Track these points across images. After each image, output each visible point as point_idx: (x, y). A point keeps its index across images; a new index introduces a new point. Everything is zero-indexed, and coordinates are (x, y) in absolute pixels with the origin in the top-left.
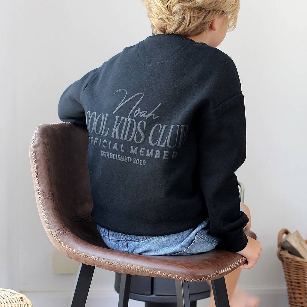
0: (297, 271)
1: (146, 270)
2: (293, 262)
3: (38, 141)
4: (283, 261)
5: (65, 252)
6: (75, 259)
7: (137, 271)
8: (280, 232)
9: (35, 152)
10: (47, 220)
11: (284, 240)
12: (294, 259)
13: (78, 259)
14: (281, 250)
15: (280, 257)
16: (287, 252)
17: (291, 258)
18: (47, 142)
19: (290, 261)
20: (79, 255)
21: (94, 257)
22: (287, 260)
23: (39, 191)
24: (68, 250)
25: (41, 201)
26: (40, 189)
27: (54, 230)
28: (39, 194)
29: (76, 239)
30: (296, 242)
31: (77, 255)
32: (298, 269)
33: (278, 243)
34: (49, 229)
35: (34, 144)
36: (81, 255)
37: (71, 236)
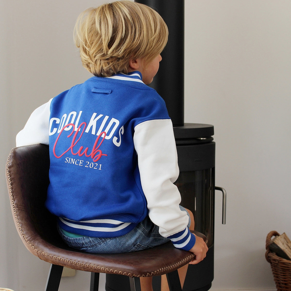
0: (284, 272)
1: (101, 268)
2: (280, 263)
3: (12, 162)
4: (271, 263)
5: (36, 254)
6: (44, 260)
7: (94, 269)
8: (269, 234)
9: (9, 172)
10: (21, 228)
11: (272, 242)
12: (281, 261)
13: (46, 260)
14: (269, 252)
15: (268, 258)
16: (275, 254)
17: (277, 260)
18: (20, 163)
19: (277, 262)
20: (47, 256)
21: (59, 258)
22: (275, 262)
23: (13, 204)
24: (38, 252)
25: (15, 213)
26: (15, 202)
27: (26, 236)
28: (14, 206)
29: (45, 243)
30: (283, 244)
31: (46, 256)
32: (284, 270)
33: (266, 245)
34: (23, 236)
35: (9, 165)
36: (49, 256)
37: (41, 241)
